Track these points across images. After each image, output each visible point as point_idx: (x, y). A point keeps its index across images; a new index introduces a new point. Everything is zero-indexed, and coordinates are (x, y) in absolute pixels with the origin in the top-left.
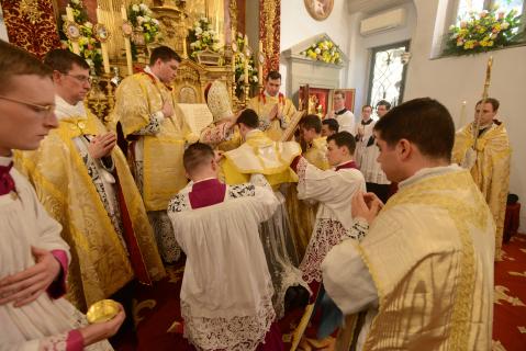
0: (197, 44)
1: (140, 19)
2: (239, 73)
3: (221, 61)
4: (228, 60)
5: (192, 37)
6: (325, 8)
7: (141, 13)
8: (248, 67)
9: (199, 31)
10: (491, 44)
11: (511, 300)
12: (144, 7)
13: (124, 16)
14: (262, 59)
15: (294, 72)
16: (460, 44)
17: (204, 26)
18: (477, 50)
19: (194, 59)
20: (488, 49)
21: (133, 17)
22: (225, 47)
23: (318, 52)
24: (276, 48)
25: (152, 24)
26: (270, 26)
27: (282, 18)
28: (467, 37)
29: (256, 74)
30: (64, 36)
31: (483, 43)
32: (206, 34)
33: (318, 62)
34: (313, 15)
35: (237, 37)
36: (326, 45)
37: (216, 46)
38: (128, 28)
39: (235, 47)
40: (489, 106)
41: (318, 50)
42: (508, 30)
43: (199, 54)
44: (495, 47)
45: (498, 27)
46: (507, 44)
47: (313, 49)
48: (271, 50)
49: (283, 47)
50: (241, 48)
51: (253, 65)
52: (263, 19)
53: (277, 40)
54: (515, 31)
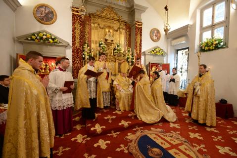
0: (116, 51)
1: (101, 45)
2: (128, 59)
3: (122, 55)
4: (124, 55)
5: (115, 49)
6: (158, 38)
7: (102, 44)
8: (130, 57)
9: (117, 47)
10: (214, 48)
11: (231, 153)
12: (103, 42)
13: (98, 45)
14: (135, 55)
15: (147, 58)
16: (203, 48)
17: (118, 46)
18: (209, 50)
19: (115, 55)
20: (213, 50)
21: (100, 45)
22: (124, 52)
23: (155, 52)
24: (140, 51)
25: (104, 47)
26: (138, 45)
27: (142, 42)
28: (206, 46)
29: (133, 59)
30: (84, 51)
31: (211, 48)
32: (119, 48)
33: (155, 55)
34: (153, 40)
35: (128, 48)
36: (158, 50)
37: (121, 52)
38: (99, 48)
39: (127, 52)
40: (202, 67)
41: (155, 51)
42: (219, 43)
43: (116, 54)
44: (215, 49)
45: (215, 43)
46: (219, 48)
47: (153, 51)
48: (138, 52)
49: (143, 50)
50: (129, 51)
51: (132, 56)
52: (136, 43)
53: (140, 49)
54: (222, 44)
